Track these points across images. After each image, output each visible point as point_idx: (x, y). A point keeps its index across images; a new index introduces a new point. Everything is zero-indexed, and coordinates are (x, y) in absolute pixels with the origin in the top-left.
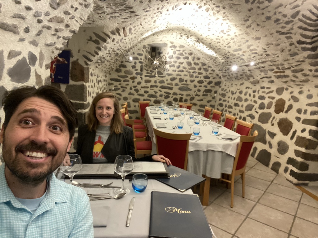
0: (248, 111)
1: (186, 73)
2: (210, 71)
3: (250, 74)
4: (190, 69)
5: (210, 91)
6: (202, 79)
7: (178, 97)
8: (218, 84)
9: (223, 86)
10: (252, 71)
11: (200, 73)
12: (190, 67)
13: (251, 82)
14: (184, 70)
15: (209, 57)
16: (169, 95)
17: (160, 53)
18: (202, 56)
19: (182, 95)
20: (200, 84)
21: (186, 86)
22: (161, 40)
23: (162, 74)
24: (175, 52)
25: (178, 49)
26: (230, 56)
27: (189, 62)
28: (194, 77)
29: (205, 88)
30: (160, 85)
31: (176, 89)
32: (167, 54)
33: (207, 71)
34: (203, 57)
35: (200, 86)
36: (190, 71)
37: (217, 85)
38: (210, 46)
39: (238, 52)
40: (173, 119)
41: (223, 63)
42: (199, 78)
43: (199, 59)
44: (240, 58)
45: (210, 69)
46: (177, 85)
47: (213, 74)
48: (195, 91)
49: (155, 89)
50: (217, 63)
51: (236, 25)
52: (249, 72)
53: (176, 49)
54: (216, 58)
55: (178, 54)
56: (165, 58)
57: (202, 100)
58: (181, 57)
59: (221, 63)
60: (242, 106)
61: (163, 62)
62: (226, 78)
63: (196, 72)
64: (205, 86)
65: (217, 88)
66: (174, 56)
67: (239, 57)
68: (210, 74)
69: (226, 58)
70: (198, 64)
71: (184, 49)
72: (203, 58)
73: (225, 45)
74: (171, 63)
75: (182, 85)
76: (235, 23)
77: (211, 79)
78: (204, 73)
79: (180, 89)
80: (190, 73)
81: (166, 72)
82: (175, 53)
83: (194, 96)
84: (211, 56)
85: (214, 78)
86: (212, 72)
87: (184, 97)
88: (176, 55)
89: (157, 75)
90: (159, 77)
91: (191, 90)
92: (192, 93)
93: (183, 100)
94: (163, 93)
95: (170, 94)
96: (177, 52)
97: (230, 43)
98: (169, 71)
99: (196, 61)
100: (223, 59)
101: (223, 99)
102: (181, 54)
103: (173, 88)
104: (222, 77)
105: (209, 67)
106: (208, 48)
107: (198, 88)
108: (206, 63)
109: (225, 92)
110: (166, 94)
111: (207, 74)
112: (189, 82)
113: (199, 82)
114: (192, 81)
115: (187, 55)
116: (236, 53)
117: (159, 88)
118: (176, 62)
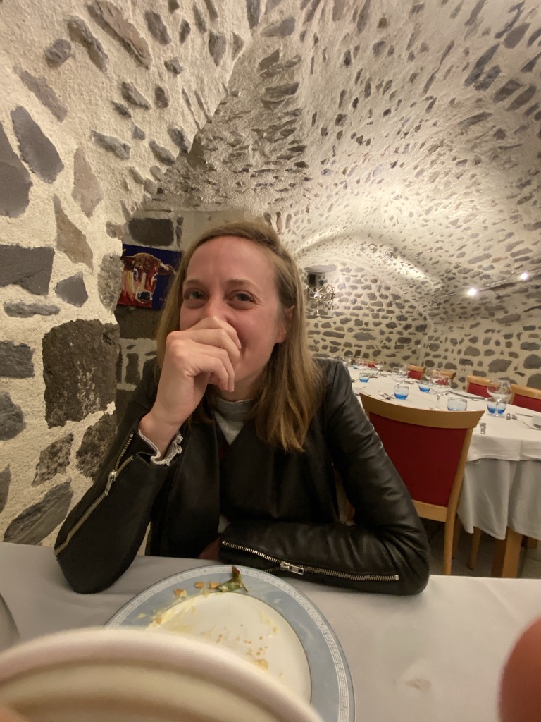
0: (496, 372)
1: (367, 311)
2: (407, 308)
3: (499, 304)
4: (373, 304)
5: (407, 340)
6: (394, 320)
7: (354, 350)
8: (422, 328)
9: (430, 332)
10: (504, 299)
11: (389, 312)
12: (373, 302)
13: (497, 320)
14: (363, 306)
15: (409, 284)
16: (339, 347)
17: (322, 283)
18: (394, 283)
19: (360, 347)
20: (391, 330)
21: (366, 332)
22: (327, 261)
23: (326, 314)
24: (349, 278)
25: (353, 273)
26: (457, 274)
27: (371, 294)
28: (380, 317)
29: (399, 336)
30: (323, 330)
31: (349, 338)
32: (334, 283)
33: (403, 307)
34: (395, 286)
35: (391, 333)
36: (373, 307)
37: (420, 331)
38: (418, 261)
39: (480, 263)
40: (366, 381)
41: (437, 290)
42: (389, 319)
43: (388, 289)
44: (481, 275)
45: (407, 305)
46: (350, 330)
47: (412, 313)
48: (382, 341)
49: (316, 337)
50: (423, 293)
51: (493, 201)
52: (498, 301)
53: (350, 274)
54: (423, 283)
55: (354, 282)
56: (331, 288)
57: (394, 355)
58: (358, 285)
59: (433, 290)
60: (480, 364)
61: (328, 295)
62: (437, 319)
63: (384, 310)
64: (400, 333)
65: (420, 335)
66: (347, 284)
67: (480, 273)
68: (408, 312)
69: (446, 280)
70: (386, 297)
71: (363, 273)
72: (396, 288)
73: (451, 252)
74: (342, 295)
75: (359, 331)
76: (491, 198)
77: (409, 321)
78: (397, 311)
79: (356, 337)
80: (373, 310)
81: (332, 311)
82: (348, 280)
83: (380, 349)
84: (414, 281)
85: (414, 320)
86: (411, 310)
87: (364, 350)
88: (351, 283)
89: (318, 315)
90: (322, 317)
91: (374, 339)
92: (376, 343)
93: (362, 354)
94: (327, 343)
95: (339, 344)
96: (352, 279)
97: (464, 246)
98: (338, 308)
99: (384, 292)
100: (437, 284)
101: (433, 353)
102: (359, 282)
103: (344, 335)
104: (428, 317)
105: (406, 301)
106: (412, 265)
107: (387, 335)
108: (400, 295)
109: (438, 342)
110: (334, 346)
111: (402, 312)
112: (371, 326)
113: (388, 326)
114: (377, 325)
115: (368, 283)
116: (475, 266)
117: (321, 336)
118: (350, 294)
